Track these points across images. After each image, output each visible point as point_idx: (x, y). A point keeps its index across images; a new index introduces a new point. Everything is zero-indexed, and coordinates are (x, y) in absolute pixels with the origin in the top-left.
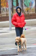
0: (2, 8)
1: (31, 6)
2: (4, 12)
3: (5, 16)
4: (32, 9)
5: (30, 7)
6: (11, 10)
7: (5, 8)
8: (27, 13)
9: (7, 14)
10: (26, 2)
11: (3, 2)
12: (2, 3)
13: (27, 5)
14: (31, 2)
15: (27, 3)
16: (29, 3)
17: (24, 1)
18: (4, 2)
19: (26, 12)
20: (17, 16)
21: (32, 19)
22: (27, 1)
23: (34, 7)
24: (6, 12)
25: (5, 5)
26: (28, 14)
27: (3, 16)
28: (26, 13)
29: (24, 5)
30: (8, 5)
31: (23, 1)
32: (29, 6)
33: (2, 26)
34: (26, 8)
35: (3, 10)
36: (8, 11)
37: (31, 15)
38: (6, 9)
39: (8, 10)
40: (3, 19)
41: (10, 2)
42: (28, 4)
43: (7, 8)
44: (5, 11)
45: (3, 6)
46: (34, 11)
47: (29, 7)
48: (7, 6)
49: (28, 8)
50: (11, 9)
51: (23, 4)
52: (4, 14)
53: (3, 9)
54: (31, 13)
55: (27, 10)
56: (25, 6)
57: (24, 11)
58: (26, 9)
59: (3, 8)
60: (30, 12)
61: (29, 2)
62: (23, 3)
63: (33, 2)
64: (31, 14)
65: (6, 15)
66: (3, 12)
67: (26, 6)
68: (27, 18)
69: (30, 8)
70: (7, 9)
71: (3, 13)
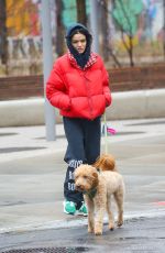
0: (10, 39)
1: (144, 28)
2: (20, 55)
3: (27, 73)
4: (152, 44)
5: (141, 31)
6: (54, 48)
7: (24, 37)
8: (127, 60)
9: (34, 67)
10: (123, 9)
11: (16, 12)
12: (12, 15)
13: (125, 26)
14: (144, 13)
15: (129, 14)
16: (137, 16)
17: (114, 7)
18: (22, 12)
19: (123, 56)
20: (72, 66)
21: (151, 88)
22: (125, 7)
23: (159, 35)
24: (29, 56)
25: (23, 26)
26: (132, 64)
27: (16, 73)
28: (120, 60)
29: (111, 26)
30: (38, 24)
31: (110, 7)
32: (138, 27)
33: (12, 121)
34: (122, 37)
35: (15, 47)
36: (41, 51)
37: (145, 70)
38: (30, 41)
39: (40, 46)
40: (15, 87)
41: (50, 9)
42: (133, 20)
43: (36, 39)
44: (24, 53)
45: (17, 28)
46: (157, 51)
47: (137, 34)
48: (34, 29)
49: (131, 38)
50: (53, 43)
51: (110, 21)
52: (21, 68)
53: (18, 43)
54: (147, 60)
55: (128, 45)
56: (120, 28)
57: (114, 53)
58: (124, 43)
59: (15, 38)
60: (140, 55)
61: (138, 10)
62: (109, 16)
63: (155, 10)
64: (144, 64)
65: (30, 68)
66: (15, 56)
67: (123, 31)
68: (129, 83)
69: (143, 39)
70: (36, 44)
71: (18, 63)
